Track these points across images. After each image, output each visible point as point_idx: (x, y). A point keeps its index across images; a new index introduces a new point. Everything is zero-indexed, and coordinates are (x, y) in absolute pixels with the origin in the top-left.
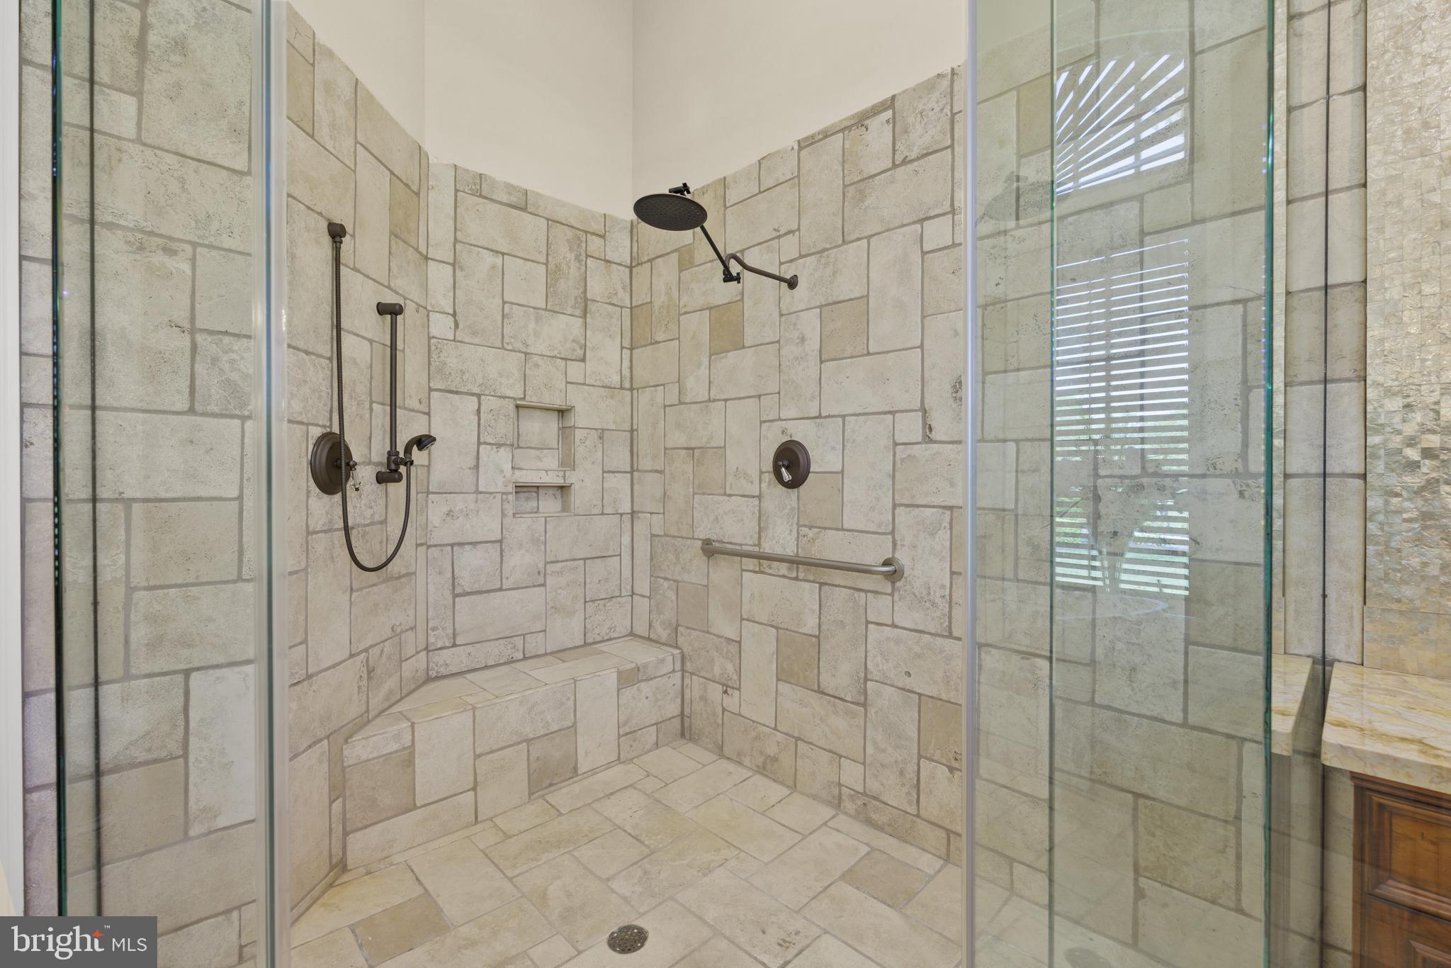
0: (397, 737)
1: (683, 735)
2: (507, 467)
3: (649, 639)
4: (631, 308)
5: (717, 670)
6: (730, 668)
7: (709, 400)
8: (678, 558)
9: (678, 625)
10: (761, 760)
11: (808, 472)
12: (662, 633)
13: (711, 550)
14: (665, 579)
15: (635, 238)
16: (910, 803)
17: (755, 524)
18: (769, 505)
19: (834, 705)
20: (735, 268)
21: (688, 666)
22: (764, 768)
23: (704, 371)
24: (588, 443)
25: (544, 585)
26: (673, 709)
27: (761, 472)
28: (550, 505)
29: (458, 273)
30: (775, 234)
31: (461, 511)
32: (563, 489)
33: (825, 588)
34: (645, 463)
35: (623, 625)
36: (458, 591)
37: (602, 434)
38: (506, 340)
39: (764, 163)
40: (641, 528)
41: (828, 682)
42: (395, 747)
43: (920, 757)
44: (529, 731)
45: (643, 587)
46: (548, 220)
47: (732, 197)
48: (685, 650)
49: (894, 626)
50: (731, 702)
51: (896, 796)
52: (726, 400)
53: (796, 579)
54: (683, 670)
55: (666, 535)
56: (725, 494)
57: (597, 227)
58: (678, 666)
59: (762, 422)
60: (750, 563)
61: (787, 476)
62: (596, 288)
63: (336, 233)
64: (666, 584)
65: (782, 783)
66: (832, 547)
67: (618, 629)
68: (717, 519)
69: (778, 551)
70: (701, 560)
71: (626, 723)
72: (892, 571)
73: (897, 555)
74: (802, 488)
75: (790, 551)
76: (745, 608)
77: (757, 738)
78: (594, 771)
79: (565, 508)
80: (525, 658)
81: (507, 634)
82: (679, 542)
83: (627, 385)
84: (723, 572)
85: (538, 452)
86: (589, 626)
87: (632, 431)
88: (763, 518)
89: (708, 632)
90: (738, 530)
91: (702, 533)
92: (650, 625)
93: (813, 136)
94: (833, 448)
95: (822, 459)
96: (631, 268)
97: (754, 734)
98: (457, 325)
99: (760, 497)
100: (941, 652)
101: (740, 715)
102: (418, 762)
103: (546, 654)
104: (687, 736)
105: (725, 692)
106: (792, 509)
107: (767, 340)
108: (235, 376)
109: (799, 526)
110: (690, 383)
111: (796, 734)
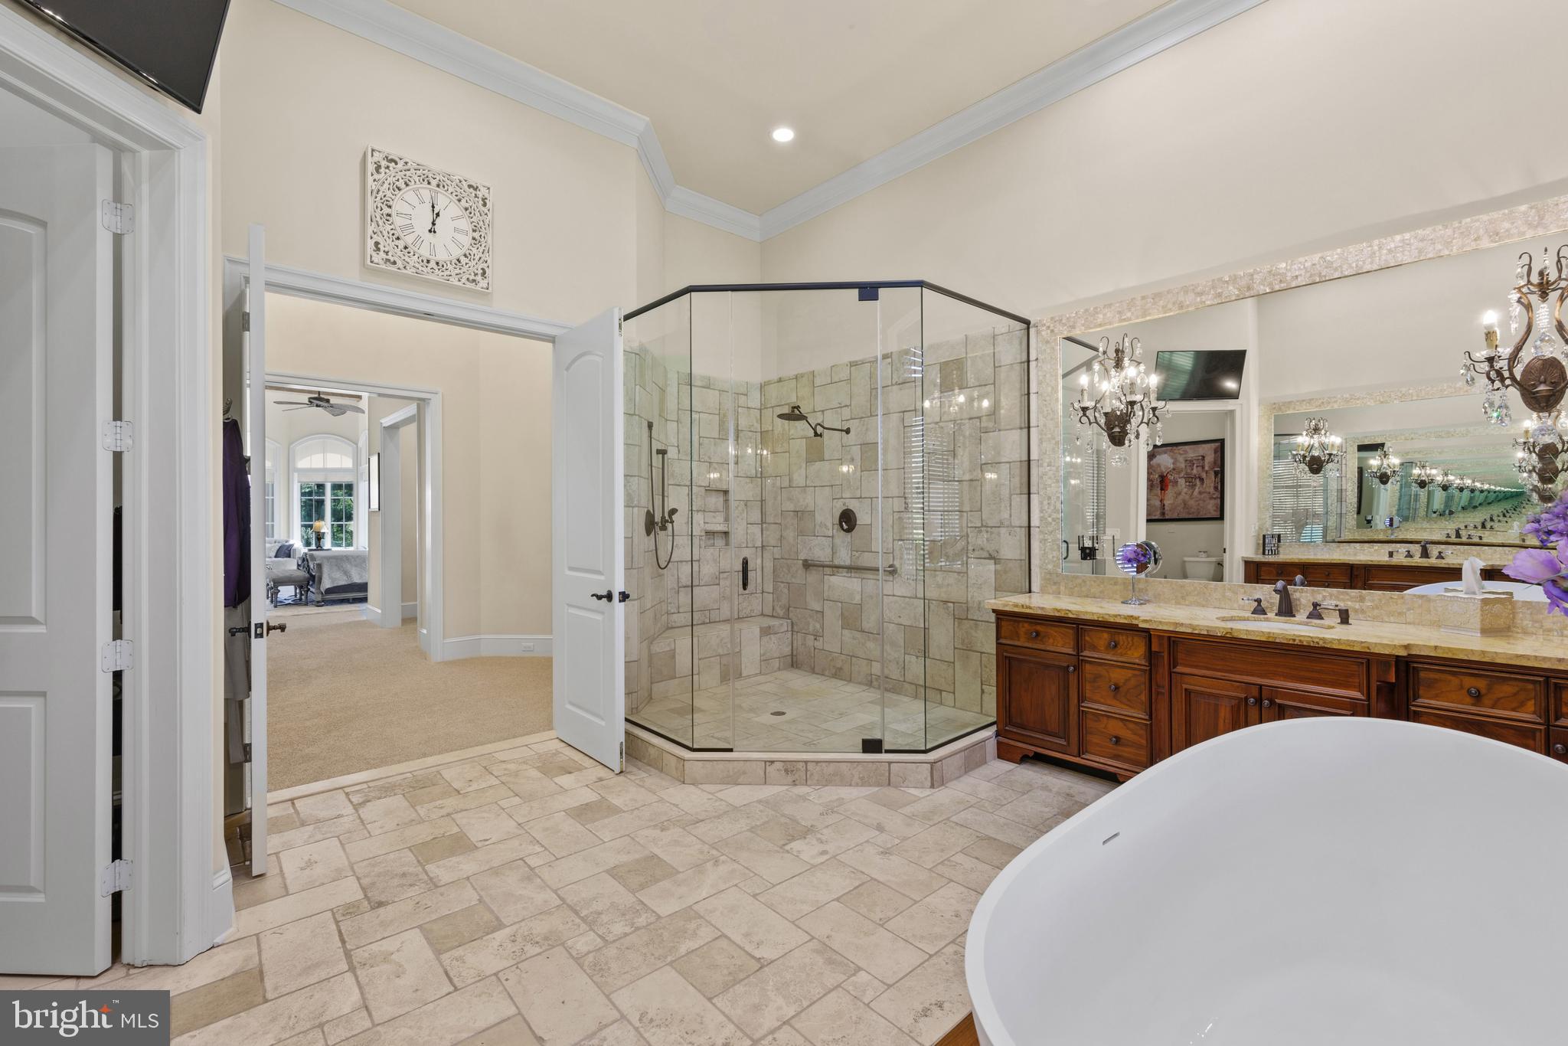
0: (669, 645)
1: (792, 666)
2: (702, 522)
3: (773, 616)
4: (761, 432)
5: (811, 629)
6: (818, 626)
7: (806, 486)
8: (789, 571)
9: (789, 607)
10: (834, 671)
11: (856, 524)
12: (781, 613)
13: (807, 565)
14: (782, 582)
15: (763, 393)
16: (901, 676)
17: (830, 550)
18: (837, 541)
19: (869, 637)
20: (819, 430)
21: (795, 628)
22: (836, 675)
23: (803, 471)
24: (739, 509)
25: (719, 584)
26: (787, 650)
27: (833, 524)
28: (720, 542)
29: (680, 425)
30: (839, 406)
31: (682, 545)
32: (726, 533)
33: (864, 580)
34: (770, 519)
35: (758, 609)
36: (680, 585)
37: (746, 503)
38: (701, 457)
39: (833, 368)
40: (767, 555)
41: (866, 626)
42: (668, 649)
43: (905, 654)
44: (721, 651)
45: (769, 587)
46: (720, 391)
47: (818, 382)
48: (793, 620)
49: (894, 595)
50: (818, 644)
51: (895, 674)
52: (815, 487)
53: (850, 577)
54: (792, 631)
55: (782, 558)
56: (815, 536)
57: (743, 390)
58: (790, 629)
59: (833, 499)
60: (828, 570)
61: (845, 527)
62: (743, 423)
63: (650, 426)
64: (782, 585)
65: (845, 680)
66: (866, 560)
67: (755, 611)
68: (810, 549)
69: (842, 563)
70: (801, 571)
71: (764, 655)
72: (892, 571)
73: (895, 563)
74: (852, 532)
75: (848, 563)
76: (826, 594)
77: (832, 660)
78: (749, 676)
79: (727, 544)
80: (710, 622)
81: (702, 609)
82: (789, 562)
83: (759, 475)
84: (813, 577)
85: (713, 514)
86: (740, 608)
87: (762, 501)
88: (834, 548)
89: (806, 609)
90: (821, 553)
91: (802, 556)
92: (773, 609)
93: (857, 362)
94: (867, 513)
95: (862, 518)
96: (761, 410)
97: (831, 658)
98: (679, 451)
99: (833, 537)
100: (913, 604)
101: (823, 650)
102: (677, 656)
103: (720, 621)
104: (795, 666)
105: (816, 639)
106: (848, 543)
107: (835, 458)
108: (630, 491)
109: (852, 551)
110: (795, 476)
111: (851, 654)
